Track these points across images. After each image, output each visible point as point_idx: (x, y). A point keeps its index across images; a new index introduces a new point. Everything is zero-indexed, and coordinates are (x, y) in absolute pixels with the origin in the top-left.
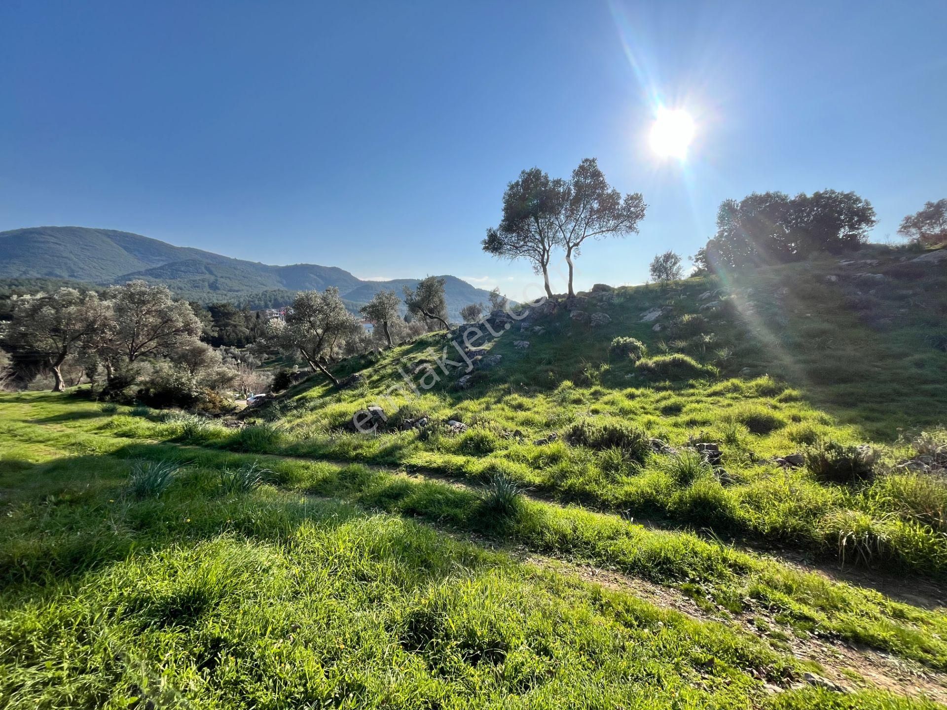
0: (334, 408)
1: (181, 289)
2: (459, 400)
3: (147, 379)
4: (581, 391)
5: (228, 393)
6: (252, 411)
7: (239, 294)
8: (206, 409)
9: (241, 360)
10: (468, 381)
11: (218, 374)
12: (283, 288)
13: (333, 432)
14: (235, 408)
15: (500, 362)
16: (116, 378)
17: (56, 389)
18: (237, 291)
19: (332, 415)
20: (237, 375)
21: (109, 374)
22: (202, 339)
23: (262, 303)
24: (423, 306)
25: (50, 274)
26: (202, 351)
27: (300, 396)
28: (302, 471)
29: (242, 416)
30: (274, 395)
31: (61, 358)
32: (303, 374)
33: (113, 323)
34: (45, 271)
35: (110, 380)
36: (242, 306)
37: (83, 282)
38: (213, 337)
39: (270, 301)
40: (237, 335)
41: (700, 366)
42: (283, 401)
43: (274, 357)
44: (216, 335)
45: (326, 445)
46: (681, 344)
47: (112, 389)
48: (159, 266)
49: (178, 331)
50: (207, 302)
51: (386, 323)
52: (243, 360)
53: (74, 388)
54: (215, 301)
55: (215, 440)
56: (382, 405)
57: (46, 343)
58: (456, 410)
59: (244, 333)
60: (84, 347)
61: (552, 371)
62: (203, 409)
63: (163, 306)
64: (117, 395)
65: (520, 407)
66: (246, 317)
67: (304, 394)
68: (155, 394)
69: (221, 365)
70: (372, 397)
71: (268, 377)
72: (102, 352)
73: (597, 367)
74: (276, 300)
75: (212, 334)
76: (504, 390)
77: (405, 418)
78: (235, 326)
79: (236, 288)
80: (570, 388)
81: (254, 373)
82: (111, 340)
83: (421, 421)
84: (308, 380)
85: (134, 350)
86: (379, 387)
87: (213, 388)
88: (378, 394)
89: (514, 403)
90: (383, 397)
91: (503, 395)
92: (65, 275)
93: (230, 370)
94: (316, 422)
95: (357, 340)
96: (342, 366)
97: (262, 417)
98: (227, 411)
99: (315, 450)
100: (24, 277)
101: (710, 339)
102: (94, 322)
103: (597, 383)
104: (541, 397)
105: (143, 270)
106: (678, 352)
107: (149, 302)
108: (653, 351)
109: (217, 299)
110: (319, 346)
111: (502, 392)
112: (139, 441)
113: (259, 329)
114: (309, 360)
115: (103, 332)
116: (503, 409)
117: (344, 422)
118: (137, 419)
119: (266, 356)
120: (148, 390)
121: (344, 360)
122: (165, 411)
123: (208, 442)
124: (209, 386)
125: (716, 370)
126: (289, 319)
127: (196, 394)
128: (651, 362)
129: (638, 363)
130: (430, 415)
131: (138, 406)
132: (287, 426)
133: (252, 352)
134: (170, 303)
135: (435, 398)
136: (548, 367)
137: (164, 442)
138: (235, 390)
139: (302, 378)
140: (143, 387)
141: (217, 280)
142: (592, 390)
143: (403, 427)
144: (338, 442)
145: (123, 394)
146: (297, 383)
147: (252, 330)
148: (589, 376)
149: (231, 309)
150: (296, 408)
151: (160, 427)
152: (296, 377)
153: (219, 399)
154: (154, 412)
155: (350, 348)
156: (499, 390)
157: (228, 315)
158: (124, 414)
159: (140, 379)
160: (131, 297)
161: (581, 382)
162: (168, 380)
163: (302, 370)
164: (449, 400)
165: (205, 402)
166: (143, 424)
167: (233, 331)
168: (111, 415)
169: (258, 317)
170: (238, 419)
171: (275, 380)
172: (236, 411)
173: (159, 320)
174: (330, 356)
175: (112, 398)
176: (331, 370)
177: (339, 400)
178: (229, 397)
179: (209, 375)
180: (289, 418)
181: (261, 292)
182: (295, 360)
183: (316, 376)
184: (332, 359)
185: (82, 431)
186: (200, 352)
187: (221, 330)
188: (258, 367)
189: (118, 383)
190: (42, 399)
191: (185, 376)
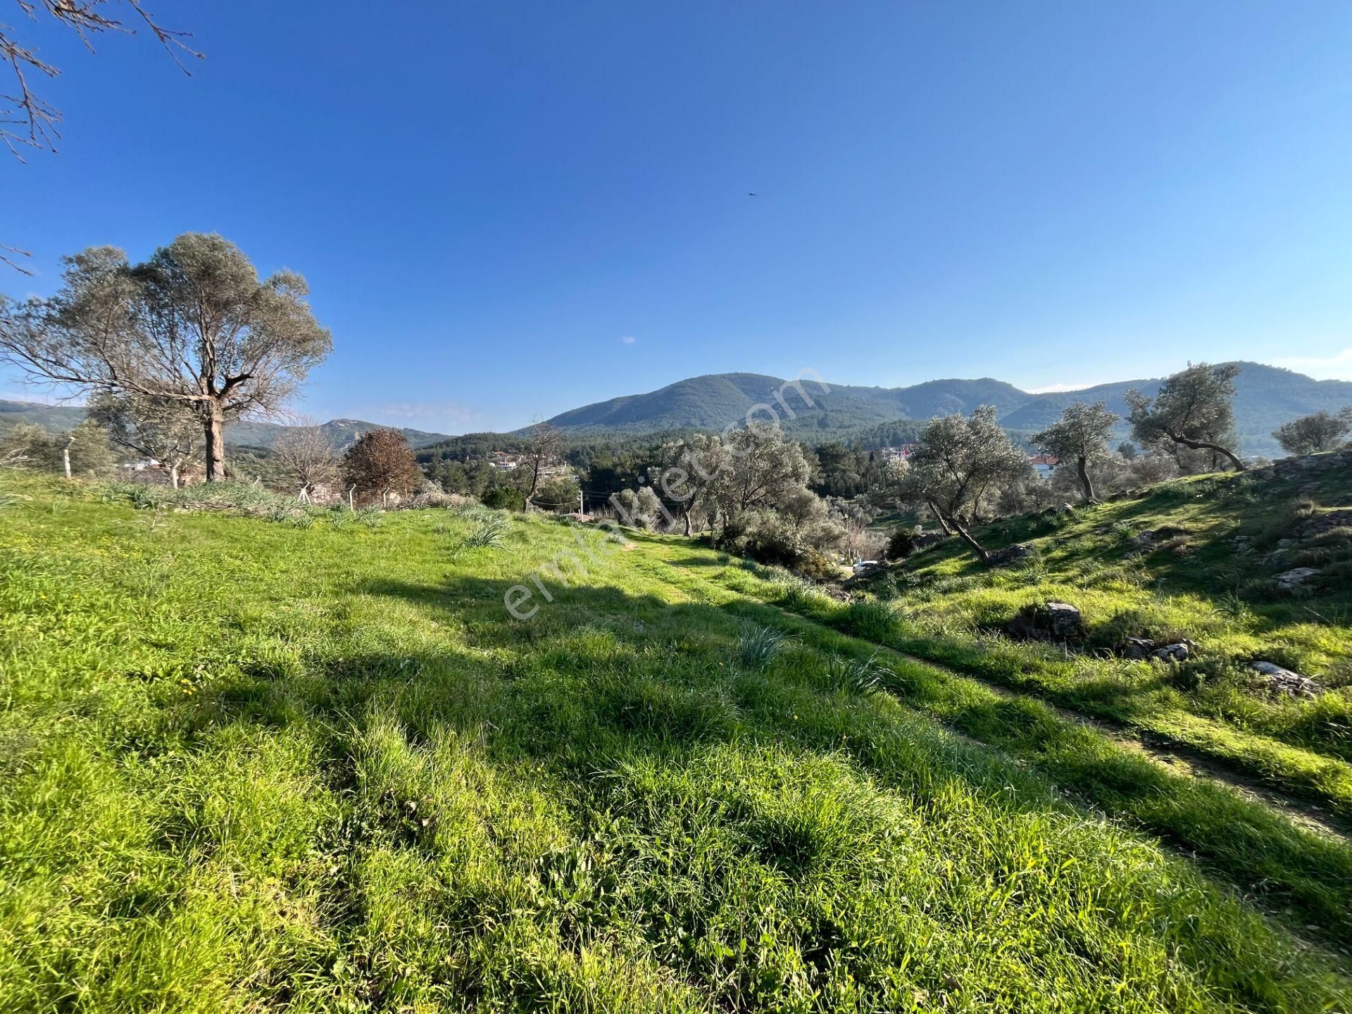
0: (981, 594)
1: (789, 429)
3: (756, 530)
5: (833, 555)
6: (861, 583)
7: (850, 430)
8: (808, 572)
9: (849, 515)
11: (823, 529)
12: (905, 418)
13: (983, 634)
14: (839, 575)
16: (730, 526)
17: (686, 534)
18: (849, 426)
19: (979, 605)
20: (843, 533)
21: (725, 522)
22: (809, 487)
23: (878, 440)
24: (1174, 425)
26: (808, 501)
27: (926, 569)
29: (849, 586)
30: (890, 564)
31: (691, 503)
32: (931, 538)
33: (731, 469)
34: (684, 421)
35: (726, 528)
36: (853, 445)
37: (710, 429)
38: (821, 485)
39: (888, 437)
40: (845, 482)
42: (901, 573)
43: (889, 513)
44: (823, 482)
45: (971, 652)
47: (726, 538)
49: (786, 477)
50: (817, 442)
51: (1082, 461)
52: (852, 515)
53: (699, 534)
54: (824, 442)
55: (819, 612)
56: (1077, 604)
59: (854, 480)
60: (707, 494)
62: (806, 571)
63: (774, 448)
64: (730, 544)
66: (857, 459)
67: (932, 567)
68: (761, 547)
69: (827, 519)
70: (1055, 587)
71: (882, 540)
72: (721, 499)
74: (895, 434)
75: (819, 481)
77: (1132, 636)
78: (844, 471)
79: (847, 423)
81: (864, 533)
82: (728, 487)
83: (1172, 647)
84: (937, 548)
85: (746, 497)
86: (1066, 570)
87: (817, 547)
88: (1064, 582)
90: (1077, 590)
92: (698, 423)
93: (837, 529)
94: (953, 612)
96: (994, 530)
97: (873, 591)
98: (832, 577)
99: (954, 656)
100: (672, 429)
107: (762, 444)
109: (826, 438)
110: (958, 497)
112: (746, 597)
113: (872, 473)
114: (940, 517)
115: (722, 478)
117: (1001, 619)
118: (745, 572)
119: (879, 510)
120: (755, 543)
121: (999, 520)
122: (770, 568)
123: (811, 613)
124: (813, 543)
126: (916, 458)
127: (799, 552)
130: (1197, 640)
131: (746, 559)
132: (908, 610)
133: (863, 504)
134: (780, 444)
137: (768, 604)
138: (840, 553)
139: (929, 543)
140: (751, 539)
141: (826, 415)
143: (1124, 652)
144: (990, 649)
145: (735, 544)
146: (921, 550)
147: (864, 475)
149: (841, 450)
150: (921, 585)
151: (767, 585)
152: (921, 542)
153: (822, 562)
154: (760, 567)
155: (1008, 503)
157: (837, 457)
158: (733, 565)
159: (749, 530)
160: (746, 439)
162: (774, 533)
163: (928, 532)
164: (1248, 616)
165: (807, 563)
166: (749, 579)
167: (842, 478)
168: (724, 565)
169: (872, 458)
170: (845, 590)
171: (891, 543)
172: (842, 579)
173: (770, 465)
174: (974, 514)
175: (726, 547)
176: (976, 536)
177: (989, 584)
178: (833, 560)
179: (813, 530)
180: (910, 599)
181: (876, 425)
182: (918, 519)
183: (950, 542)
184: (976, 518)
185: (701, 577)
186: (805, 502)
187: (828, 476)
188: (869, 525)
189: (732, 532)
190: (677, 542)
191: (790, 529)
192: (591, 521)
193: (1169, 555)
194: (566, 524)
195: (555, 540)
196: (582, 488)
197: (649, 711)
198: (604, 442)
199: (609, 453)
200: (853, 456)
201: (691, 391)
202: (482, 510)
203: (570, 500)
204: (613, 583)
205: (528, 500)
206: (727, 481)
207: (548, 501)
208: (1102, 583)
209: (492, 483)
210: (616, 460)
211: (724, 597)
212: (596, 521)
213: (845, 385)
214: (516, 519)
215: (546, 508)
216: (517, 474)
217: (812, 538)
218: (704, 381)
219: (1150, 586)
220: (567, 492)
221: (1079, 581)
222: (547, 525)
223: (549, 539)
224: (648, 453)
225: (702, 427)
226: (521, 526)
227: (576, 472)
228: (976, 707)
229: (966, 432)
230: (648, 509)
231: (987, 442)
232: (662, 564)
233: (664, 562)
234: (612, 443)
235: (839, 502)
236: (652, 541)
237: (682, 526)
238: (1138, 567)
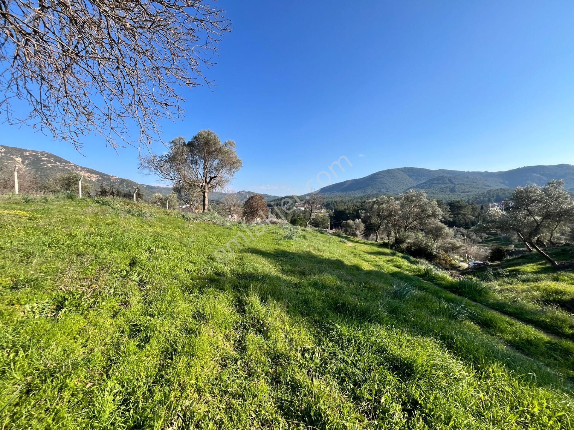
0: (550, 285)
3: (412, 242)
5: (456, 257)
6: (471, 272)
7: (469, 194)
9: (467, 237)
11: (450, 243)
12: (504, 187)
13: (546, 305)
14: (459, 267)
16: (398, 239)
17: (376, 241)
18: (468, 192)
19: (545, 290)
20: (462, 246)
21: (396, 237)
22: (442, 222)
23: (486, 199)
26: (442, 228)
27: (513, 268)
28: (506, 325)
29: (464, 272)
30: (490, 263)
31: (379, 227)
32: (517, 252)
33: (399, 212)
34: (378, 190)
35: (396, 239)
36: (471, 201)
37: (390, 194)
39: (493, 197)
40: (465, 220)
42: (497, 269)
43: (493, 237)
44: (451, 220)
45: (535, 313)
47: (396, 244)
48: (423, 182)
49: (429, 216)
50: (448, 200)
52: (469, 237)
53: (382, 242)
54: (453, 199)
55: (441, 282)
57: (375, 220)
59: (470, 219)
60: (387, 223)
62: (439, 263)
63: (422, 202)
64: (398, 247)
66: (473, 209)
67: (518, 267)
68: (414, 250)
69: (453, 238)
71: (486, 251)
72: (394, 226)
74: (498, 196)
75: (449, 219)
78: (465, 215)
79: (467, 190)
81: (476, 247)
82: (398, 220)
84: (521, 257)
85: (407, 225)
87: (446, 251)
92: (385, 191)
93: (458, 242)
94: (527, 291)
97: (478, 277)
98: (454, 267)
99: (522, 314)
100: (372, 194)
102: (392, 211)
105: (415, 185)
107: (415, 200)
109: (453, 198)
110: (536, 230)
112: (403, 271)
113: (482, 216)
114: (525, 241)
115: (395, 216)
117: (560, 299)
118: (404, 260)
119: (486, 235)
120: (411, 247)
121: (567, 245)
122: (418, 260)
123: (437, 282)
124: (444, 250)
127: (435, 253)
131: (406, 254)
133: (475, 232)
134: (426, 200)
138: (461, 256)
139: (517, 255)
140: (409, 245)
141: (455, 186)
144: (550, 314)
145: (400, 247)
146: (511, 258)
147: (477, 217)
149: (463, 204)
150: (507, 276)
151: (414, 267)
152: (511, 253)
153: (449, 259)
154: (412, 258)
157: (460, 207)
158: (398, 256)
159: (409, 241)
160: (407, 198)
162: (421, 243)
163: (517, 249)
165: (440, 259)
167: (463, 218)
168: (393, 256)
169: (482, 208)
170: (461, 274)
171: (492, 253)
172: (461, 269)
173: (420, 210)
175: (396, 248)
176: (549, 252)
177: (557, 280)
178: (456, 259)
179: (444, 243)
180: (500, 283)
181: (486, 191)
182: (512, 241)
183: (531, 255)
184: (551, 242)
185: (381, 261)
186: (440, 229)
187: (455, 217)
188: (479, 243)
189: (399, 241)
190: (371, 244)
191: (430, 242)
192: (333, 233)
194: (322, 233)
195: (317, 239)
196: (330, 219)
197: (348, 307)
198: (341, 199)
199: (343, 204)
200: (470, 207)
201: (382, 176)
202: (290, 226)
203: (325, 223)
204: (340, 258)
205: (307, 223)
206: (397, 218)
207: (316, 223)
209: (294, 215)
210: (346, 207)
211: (391, 270)
212: (335, 232)
213: (466, 171)
214: (303, 230)
215: (315, 226)
216: (304, 212)
217: (443, 247)
218: (389, 172)
220: (324, 220)
222: (315, 233)
223: (315, 239)
224: (360, 204)
225: (387, 193)
226: (304, 233)
227: (328, 212)
228: (531, 340)
229: (541, 195)
230: (359, 229)
231: (556, 200)
232: (363, 253)
233: (364, 252)
234: (344, 200)
235: (461, 230)
236: (360, 243)
237: (375, 237)
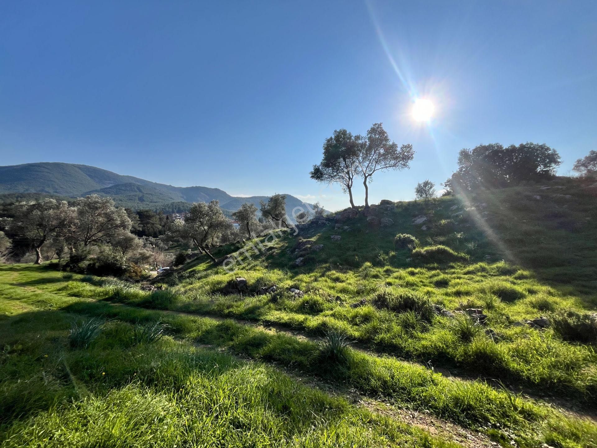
0: (214, 278)
1: (121, 201)
2: (297, 274)
3: (96, 257)
4: (377, 269)
5: (146, 266)
6: (160, 279)
7: (156, 204)
10: (301, 261)
11: (140, 254)
12: (184, 201)
13: (213, 295)
14: (149, 276)
15: (322, 249)
17: (37, 262)
18: (156, 202)
19: (212, 283)
20: (153, 255)
22: (132, 232)
23: (171, 210)
24: (272, 213)
25: (42, 190)
26: (131, 239)
27: (192, 269)
28: (192, 324)
29: (154, 282)
30: (175, 268)
31: (42, 242)
32: (194, 255)
33: (76, 221)
34: (39, 189)
36: (158, 211)
37: (62, 196)
38: (139, 231)
39: (176, 209)
40: (154, 230)
41: (456, 254)
42: (180, 272)
43: (176, 244)
44: (141, 229)
46: (442, 239)
48: (109, 186)
49: (117, 226)
50: (137, 209)
51: (248, 223)
52: (157, 245)
53: (48, 262)
55: (134, 300)
56: (246, 277)
57: (32, 233)
58: (295, 281)
59: (158, 228)
60: (57, 236)
61: (357, 255)
62: (129, 276)
63: (108, 210)
64: (74, 267)
65: (337, 280)
66: (160, 218)
67: (194, 268)
68: (99, 267)
69: (143, 248)
70: (239, 271)
71: (171, 257)
72: (68, 239)
73: (387, 254)
74: (179, 208)
75: (138, 229)
76: (325, 268)
77: (261, 286)
78: (153, 224)
80: (370, 267)
81: (163, 254)
82: (74, 232)
83: (271, 288)
84: (197, 259)
85: (88, 238)
87: (136, 263)
88: (242, 269)
89: (334, 277)
90: (246, 272)
91: (325, 272)
92: (51, 191)
93: (148, 252)
94: (202, 287)
95: (229, 234)
96: (219, 250)
97: (167, 283)
98: (145, 278)
99: (201, 308)
101: (461, 236)
103: (388, 264)
104: (351, 273)
105: (99, 189)
106: (440, 244)
107: (100, 208)
108: (424, 244)
109: (142, 207)
110: (205, 237)
111: (325, 269)
112: (83, 300)
113: (168, 225)
114: (198, 245)
116: (326, 281)
117: (220, 288)
118: (84, 284)
119: (171, 243)
120: (94, 264)
121: (221, 246)
122: (104, 278)
123: (128, 301)
124: (134, 262)
125: (468, 257)
126: (187, 220)
127: (125, 267)
128: (423, 250)
129: (414, 251)
130: (278, 284)
132: (182, 290)
133: (163, 240)
134: (113, 209)
135: (280, 272)
136: (355, 253)
137: (99, 301)
138: (150, 265)
139: (193, 257)
140: (92, 262)
141: (143, 195)
142: (385, 269)
143: (259, 293)
144: (216, 302)
145: (79, 266)
146: (190, 261)
147: (163, 226)
148: (382, 260)
149: (151, 213)
151: (99, 289)
152: (189, 256)
153: (139, 270)
154: (97, 279)
155: (224, 239)
156: (323, 268)
157: (149, 217)
158: (76, 280)
159: (90, 256)
160: (88, 204)
161: (377, 263)
162: (108, 258)
163: (193, 252)
164: (289, 274)
165: (130, 273)
166: (87, 288)
167: (152, 227)
168: (68, 281)
169: (167, 218)
170: (151, 284)
171: (176, 258)
172: (151, 278)
173: (106, 219)
174: (212, 244)
176: (212, 253)
177: (217, 273)
178: (146, 269)
179: (135, 255)
180: (184, 284)
181: (170, 203)
182: (189, 246)
183: (202, 256)
187: (144, 226)
188: (166, 250)
189: (76, 259)
191: (119, 255)
193: (271, 256)
200: (158, 217)
208: (253, 268)
217: (133, 259)
219: (266, 267)
221: (247, 268)
225: (53, 194)
235: (149, 239)
237: (34, 257)
238: (263, 261)
